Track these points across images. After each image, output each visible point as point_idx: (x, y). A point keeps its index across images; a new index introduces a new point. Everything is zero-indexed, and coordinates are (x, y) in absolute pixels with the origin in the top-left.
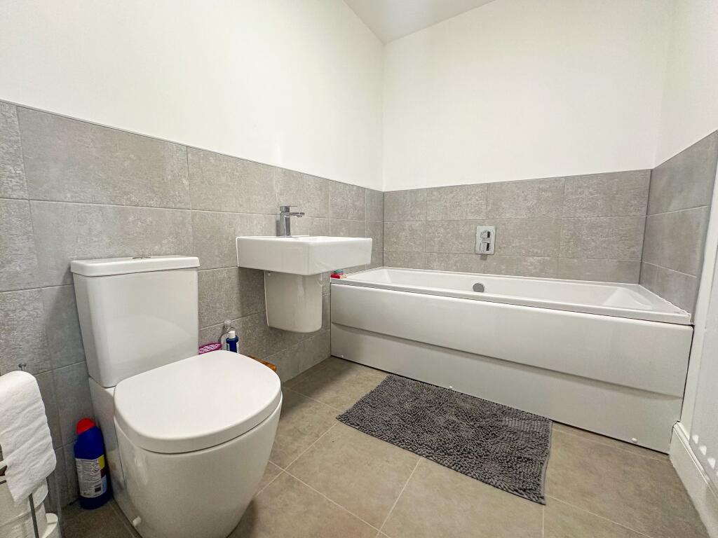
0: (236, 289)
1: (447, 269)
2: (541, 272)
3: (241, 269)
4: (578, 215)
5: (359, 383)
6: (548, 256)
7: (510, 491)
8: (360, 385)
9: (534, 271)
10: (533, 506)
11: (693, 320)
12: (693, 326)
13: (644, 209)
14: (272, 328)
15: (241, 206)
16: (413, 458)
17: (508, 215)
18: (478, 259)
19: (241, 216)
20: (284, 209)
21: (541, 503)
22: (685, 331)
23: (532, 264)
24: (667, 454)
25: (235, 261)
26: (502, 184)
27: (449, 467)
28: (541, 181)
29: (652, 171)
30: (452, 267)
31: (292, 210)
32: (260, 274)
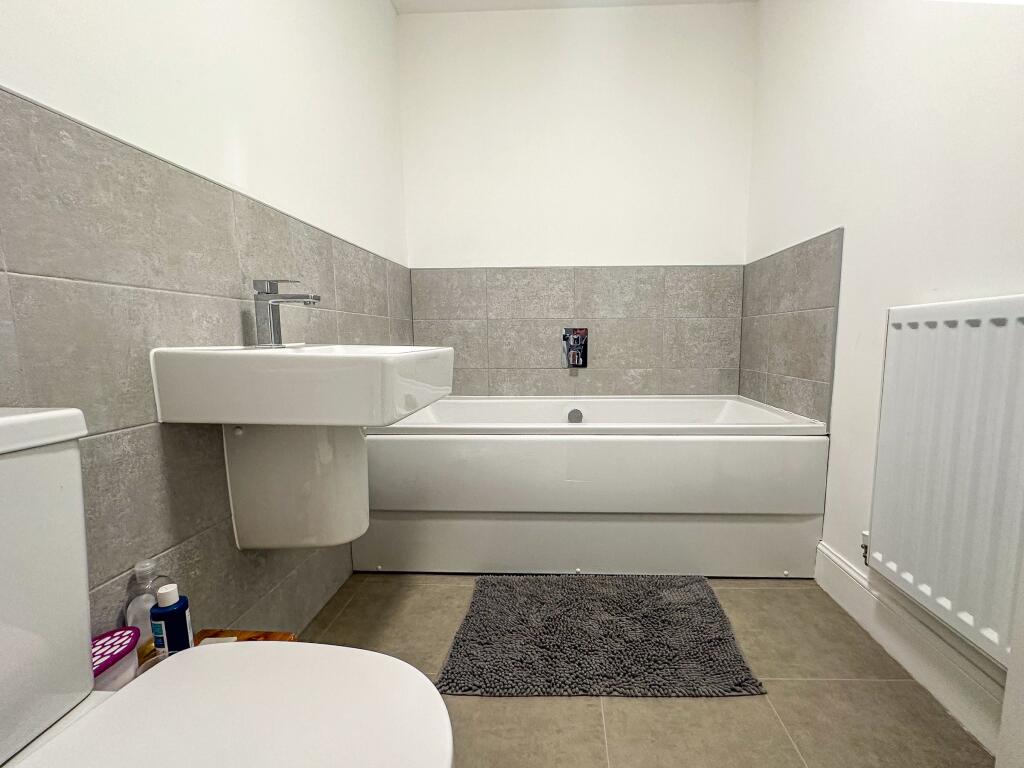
0: (158, 480)
1: (523, 392)
2: (644, 389)
3: (168, 427)
4: (680, 315)
5: (433, 609)
6: (651, 367)
7: (727, 694)
8: (439, 611)
9: (636, 388)
10: (755, 700)
11: (828, 429)
12: (828, 435)
13: (740, 309)
14: (245, 551)
15: (157, 272)
16: (591, 706)
17: (602, 313)
18: (566, 375)
19: (158, 298)
20: (267, 288)
21: (762, 694)
22: (818, 443)
23: (633, 378)
24: (812, 579)
25: (151, 411)
26: (593, 269)
27: (644, 696)
28: (639, 269)
29: (744, 266)
30: (530, 389)
31: (282, 289)
32: (212, 433)
